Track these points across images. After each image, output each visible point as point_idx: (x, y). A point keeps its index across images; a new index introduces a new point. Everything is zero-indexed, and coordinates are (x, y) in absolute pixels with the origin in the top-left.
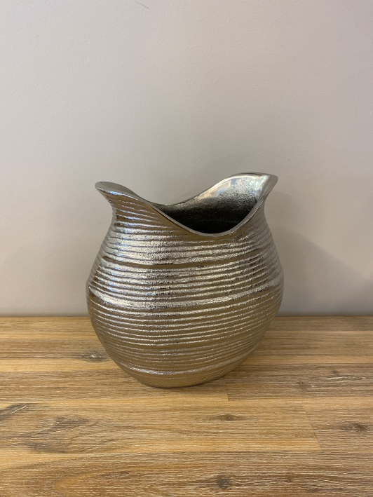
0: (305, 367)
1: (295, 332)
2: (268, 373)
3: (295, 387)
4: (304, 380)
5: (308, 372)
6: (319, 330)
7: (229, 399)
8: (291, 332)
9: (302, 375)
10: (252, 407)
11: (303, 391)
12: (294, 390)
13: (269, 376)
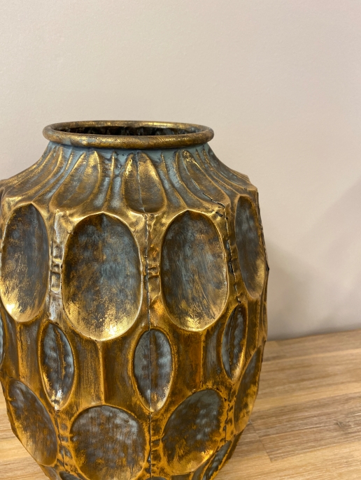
0: (334, 401)
1: (307, 357)
2: (300, 415)
3: (336, 430)
4: (340, 418)
5: (340, 408)
6: (329, 351)
7: (271, 459)
8: (303, 358)
9: (336, 413)
10: (301, 467)
11: (346, 434)
12: (335, 434)
13: (302, 419)
